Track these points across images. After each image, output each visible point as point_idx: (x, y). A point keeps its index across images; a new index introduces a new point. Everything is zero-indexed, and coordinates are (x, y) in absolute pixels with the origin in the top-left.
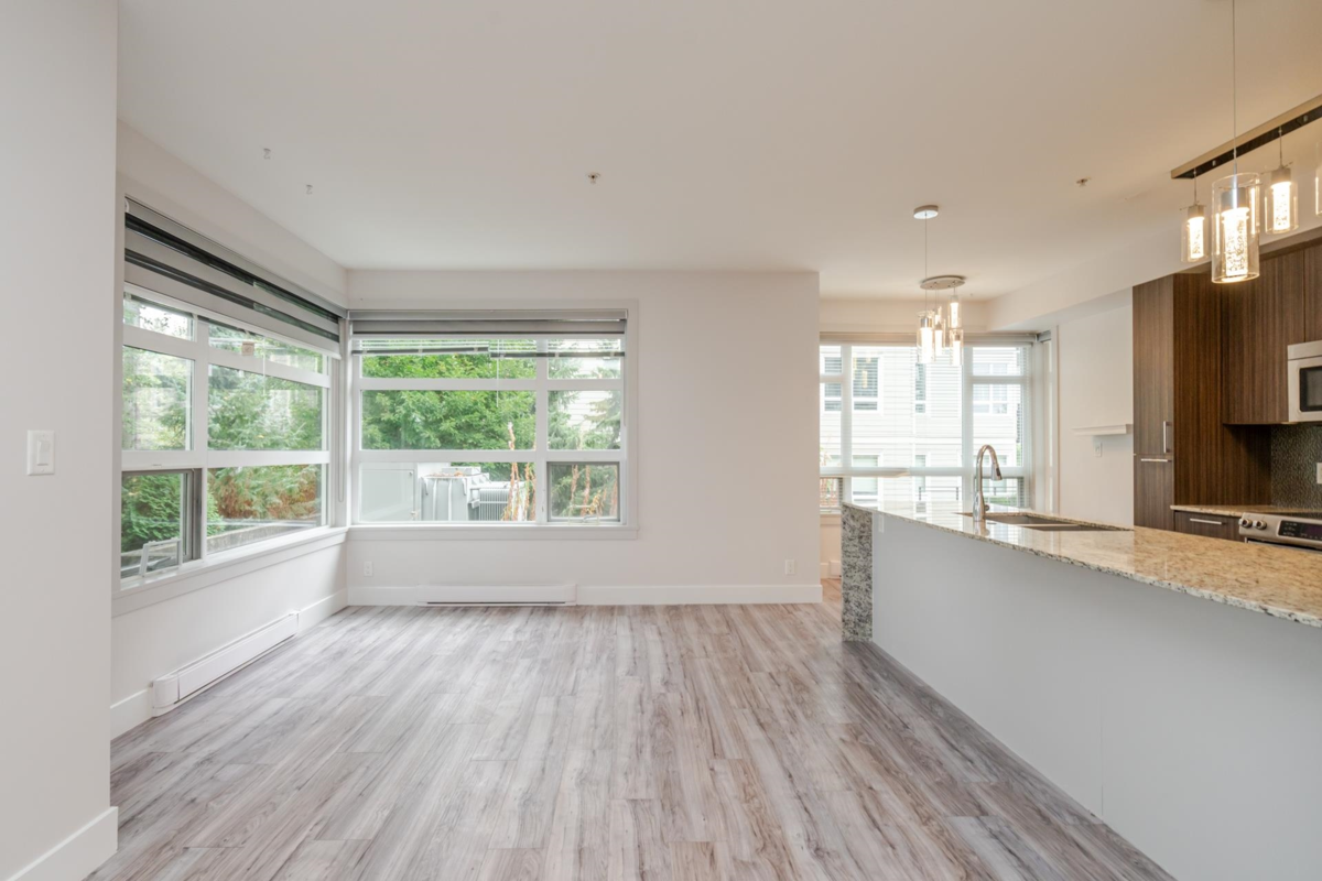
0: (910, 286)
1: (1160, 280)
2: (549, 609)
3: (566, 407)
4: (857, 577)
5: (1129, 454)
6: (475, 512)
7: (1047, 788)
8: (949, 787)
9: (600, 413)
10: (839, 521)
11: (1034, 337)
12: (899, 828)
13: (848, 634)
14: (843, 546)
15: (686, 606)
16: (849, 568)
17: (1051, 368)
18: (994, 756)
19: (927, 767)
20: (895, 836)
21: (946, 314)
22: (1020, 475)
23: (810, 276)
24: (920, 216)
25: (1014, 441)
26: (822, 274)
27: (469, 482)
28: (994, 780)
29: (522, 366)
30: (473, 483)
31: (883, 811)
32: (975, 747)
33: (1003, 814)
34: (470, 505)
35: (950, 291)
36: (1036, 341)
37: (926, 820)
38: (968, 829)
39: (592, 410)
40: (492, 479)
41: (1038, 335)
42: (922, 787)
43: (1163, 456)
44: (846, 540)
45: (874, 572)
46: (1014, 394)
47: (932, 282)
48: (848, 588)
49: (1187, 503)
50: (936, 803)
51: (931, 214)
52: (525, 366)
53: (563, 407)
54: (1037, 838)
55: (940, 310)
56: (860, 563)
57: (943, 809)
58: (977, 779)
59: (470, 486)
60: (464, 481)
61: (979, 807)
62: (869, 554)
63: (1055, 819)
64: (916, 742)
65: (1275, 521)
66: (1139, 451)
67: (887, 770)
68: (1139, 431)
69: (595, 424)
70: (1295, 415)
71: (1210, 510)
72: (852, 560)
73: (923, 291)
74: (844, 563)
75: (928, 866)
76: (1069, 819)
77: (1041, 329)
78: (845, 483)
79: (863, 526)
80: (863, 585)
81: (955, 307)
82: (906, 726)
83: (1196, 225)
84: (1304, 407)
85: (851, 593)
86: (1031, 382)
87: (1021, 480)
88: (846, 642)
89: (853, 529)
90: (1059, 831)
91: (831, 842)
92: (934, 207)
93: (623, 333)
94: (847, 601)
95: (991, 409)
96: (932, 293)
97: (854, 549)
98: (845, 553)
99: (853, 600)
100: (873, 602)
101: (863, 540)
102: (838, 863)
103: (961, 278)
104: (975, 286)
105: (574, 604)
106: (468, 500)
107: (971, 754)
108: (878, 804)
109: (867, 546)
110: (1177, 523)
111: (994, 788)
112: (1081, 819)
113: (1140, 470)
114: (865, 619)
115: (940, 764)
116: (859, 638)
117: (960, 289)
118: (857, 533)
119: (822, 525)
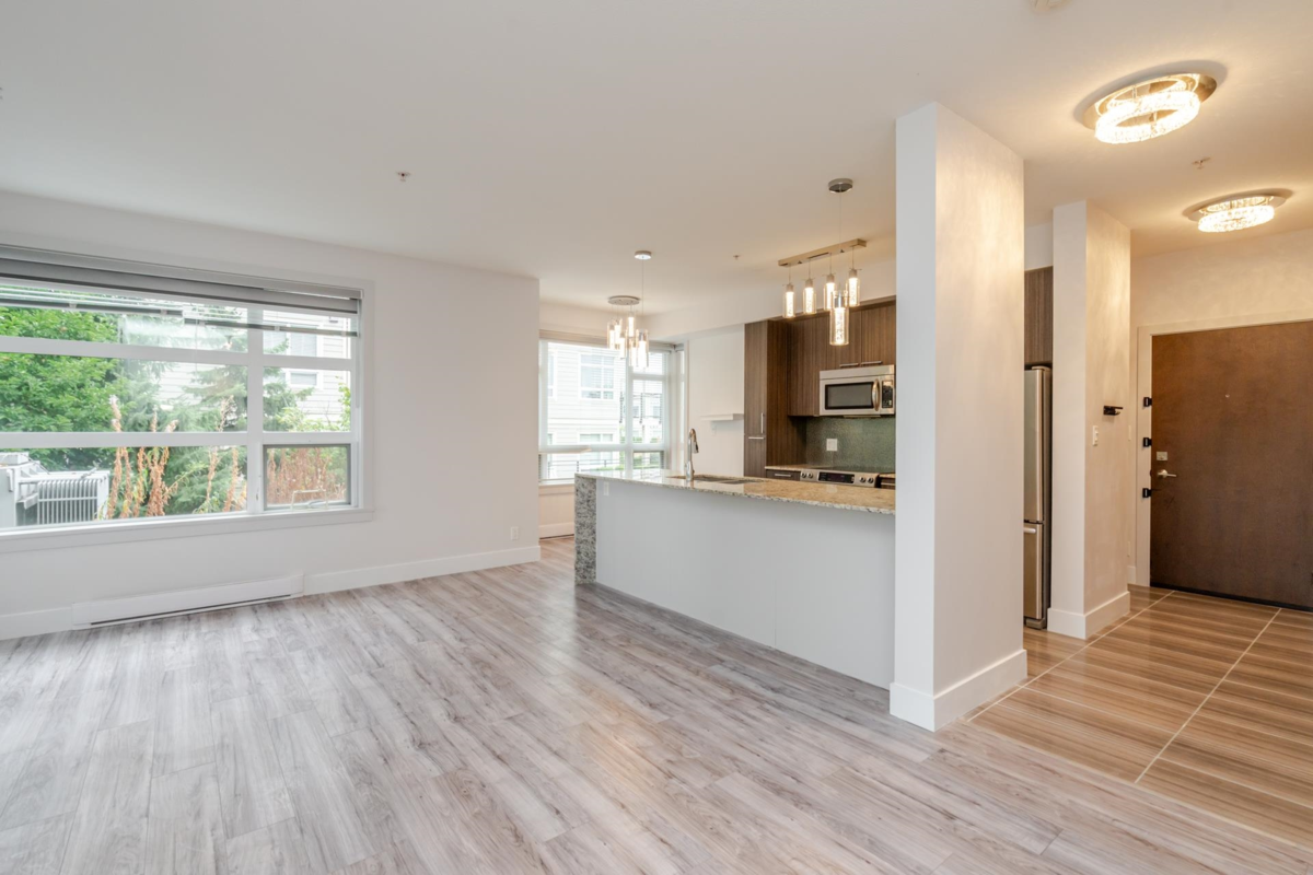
0: (601, 300)
1: (760, 323)
2: (274, 604)
3: (158, 375)
4: (586, 531)
5: (742, 434)
6: (28, 514)
7: (745, 641)
8: (697, 653)
9: (206, 385)
10: (573, 490)
11: (672, 347)
12: (686, 681)
13: (579, 579)
14: (576, 509)
15: (424, 579)
16: (580, 526)
17: (683, 370)
18: (711, 633)
19: (679, 647)
20: (687, 685)
21: (625, 326)
22: (661, 449)
23: (534, 281)
24: (637, 257)
25: (617, 422)
26: (541, 282)
27: (17, 473)
28: (717, 644)
29: (91, 320)
30: (23, 474)
31: (672, 676)
32: (699, 630)
33: (731, 659)
34: (20, 505)
35: (627, 308)
36: (673, 350)
37: (697, 673)
38: (718, 670)
39: (193, 381)
40: (50, 468)
41: (675, 346)
42: (684, 658)
43: (761, 435)
44: (579, 504)
45: (598, 528)
46: (657, 387)
47: (616, 300)
48: (579, 542)
49: (772, 465)
50: (696, 663)
51: (647, 257)
52: (96, 320)
53: (153, 375)
54: (752, 664)
55: (621, 321)
56: (588, 521)
57: (702, 665)
58: (708, 646)
59: (18, 479)
60: (9, 472)
61: (718, 659)
62: (594, 514)
63: (755, 654)
64: (665, 636)
65: (816, 473)
66: (747, 433)
67: (660, 655)
68: (747, 417)
69: (200, 398)
70: (823, 412)
71: (785, 469)
72: (582, 520)
73: (611, 305)
74: (577, 522)
75: (712, 693)
76: (761, 652)
77: (677, 343)
78: (543, 458)
79: (590, 492)
80: (590, 539)
81: (631, 320)
82: (654, 629)
83: (790, 296)
84: (827, 407)
85: (582, 545)
86: (670, 380)
87: (662, 452)
88: (578, 585)
89: (583, 495)
90: (760, 659)
91: (655, 699)
92: (648, 253)
93: (355, 312)
94: (579, 553)
95: (602, 394)
96: (615, 307)
97: (584, 511)
98: (578, 514)
99: (583, 551)
100: (597, 551)
101: (590, 503)
102: (666, 707)
103: (637, 299)
104: (645, 306)
105: (301, 595)
106: (16, 498)
107: (698, 634)
108: (667, 673)
109: (592, 507)
110: (769, 474)
111: (720, 648)
112: (766, 650)
113: (748, 444)
114: (591, 565)
115: (686, 644)
116: (587, 581)
117: (635, 307)
118: (586, 497)
119: (540, 495)
